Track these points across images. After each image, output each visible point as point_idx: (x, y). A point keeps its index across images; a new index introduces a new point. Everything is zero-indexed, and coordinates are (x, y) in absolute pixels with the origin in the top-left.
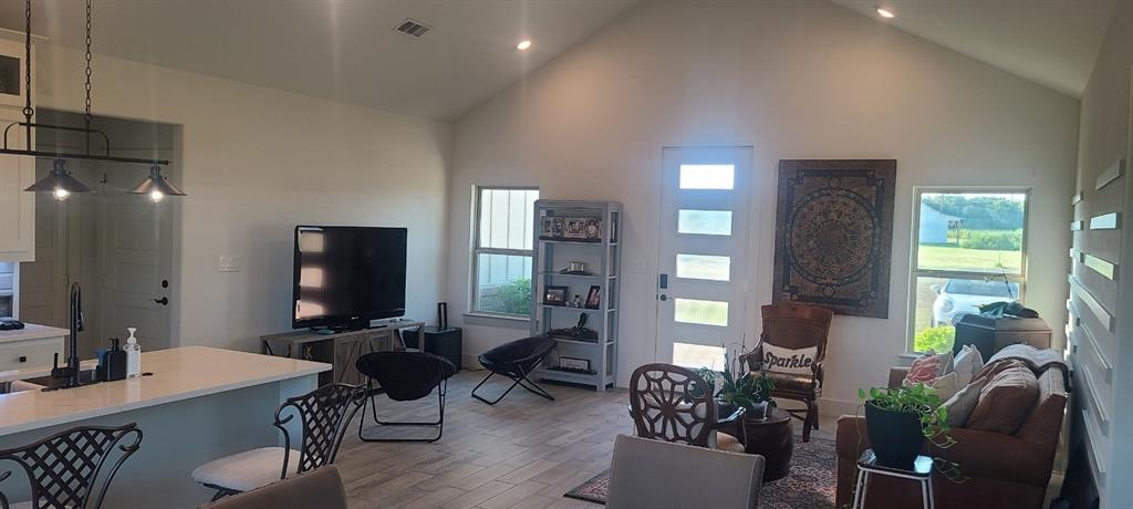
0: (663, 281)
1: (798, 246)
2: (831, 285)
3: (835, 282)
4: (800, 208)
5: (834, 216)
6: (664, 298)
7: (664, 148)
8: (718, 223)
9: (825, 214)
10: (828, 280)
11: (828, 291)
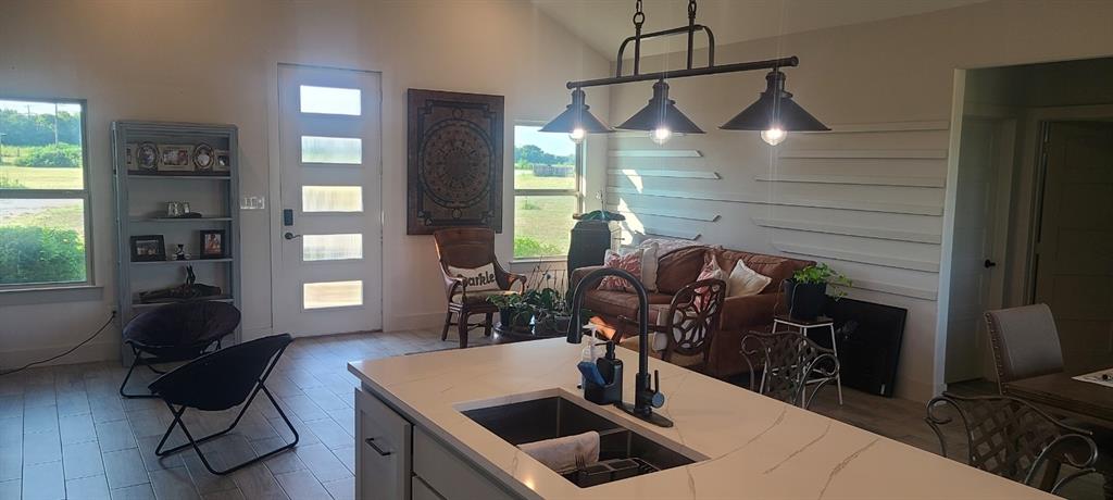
0: (288, 217)
1: (430, 173)
2: (458, 208)
3: (463, 205)
4: (430, 136)
5: (458, 144)
6: (289, 236)
7: (279, 64)
8: (347, 151)
9: (452, 142)
10: (457, 204)
11: (456, 214)
